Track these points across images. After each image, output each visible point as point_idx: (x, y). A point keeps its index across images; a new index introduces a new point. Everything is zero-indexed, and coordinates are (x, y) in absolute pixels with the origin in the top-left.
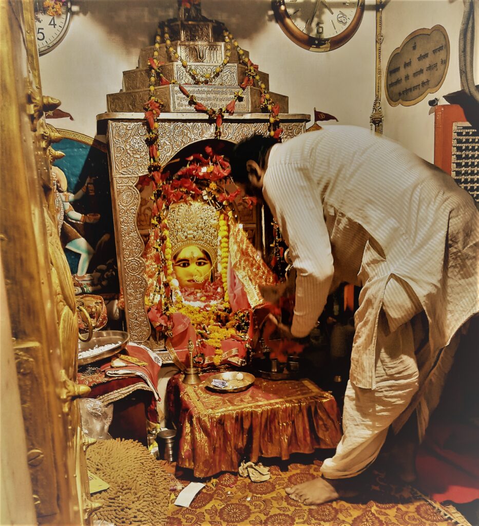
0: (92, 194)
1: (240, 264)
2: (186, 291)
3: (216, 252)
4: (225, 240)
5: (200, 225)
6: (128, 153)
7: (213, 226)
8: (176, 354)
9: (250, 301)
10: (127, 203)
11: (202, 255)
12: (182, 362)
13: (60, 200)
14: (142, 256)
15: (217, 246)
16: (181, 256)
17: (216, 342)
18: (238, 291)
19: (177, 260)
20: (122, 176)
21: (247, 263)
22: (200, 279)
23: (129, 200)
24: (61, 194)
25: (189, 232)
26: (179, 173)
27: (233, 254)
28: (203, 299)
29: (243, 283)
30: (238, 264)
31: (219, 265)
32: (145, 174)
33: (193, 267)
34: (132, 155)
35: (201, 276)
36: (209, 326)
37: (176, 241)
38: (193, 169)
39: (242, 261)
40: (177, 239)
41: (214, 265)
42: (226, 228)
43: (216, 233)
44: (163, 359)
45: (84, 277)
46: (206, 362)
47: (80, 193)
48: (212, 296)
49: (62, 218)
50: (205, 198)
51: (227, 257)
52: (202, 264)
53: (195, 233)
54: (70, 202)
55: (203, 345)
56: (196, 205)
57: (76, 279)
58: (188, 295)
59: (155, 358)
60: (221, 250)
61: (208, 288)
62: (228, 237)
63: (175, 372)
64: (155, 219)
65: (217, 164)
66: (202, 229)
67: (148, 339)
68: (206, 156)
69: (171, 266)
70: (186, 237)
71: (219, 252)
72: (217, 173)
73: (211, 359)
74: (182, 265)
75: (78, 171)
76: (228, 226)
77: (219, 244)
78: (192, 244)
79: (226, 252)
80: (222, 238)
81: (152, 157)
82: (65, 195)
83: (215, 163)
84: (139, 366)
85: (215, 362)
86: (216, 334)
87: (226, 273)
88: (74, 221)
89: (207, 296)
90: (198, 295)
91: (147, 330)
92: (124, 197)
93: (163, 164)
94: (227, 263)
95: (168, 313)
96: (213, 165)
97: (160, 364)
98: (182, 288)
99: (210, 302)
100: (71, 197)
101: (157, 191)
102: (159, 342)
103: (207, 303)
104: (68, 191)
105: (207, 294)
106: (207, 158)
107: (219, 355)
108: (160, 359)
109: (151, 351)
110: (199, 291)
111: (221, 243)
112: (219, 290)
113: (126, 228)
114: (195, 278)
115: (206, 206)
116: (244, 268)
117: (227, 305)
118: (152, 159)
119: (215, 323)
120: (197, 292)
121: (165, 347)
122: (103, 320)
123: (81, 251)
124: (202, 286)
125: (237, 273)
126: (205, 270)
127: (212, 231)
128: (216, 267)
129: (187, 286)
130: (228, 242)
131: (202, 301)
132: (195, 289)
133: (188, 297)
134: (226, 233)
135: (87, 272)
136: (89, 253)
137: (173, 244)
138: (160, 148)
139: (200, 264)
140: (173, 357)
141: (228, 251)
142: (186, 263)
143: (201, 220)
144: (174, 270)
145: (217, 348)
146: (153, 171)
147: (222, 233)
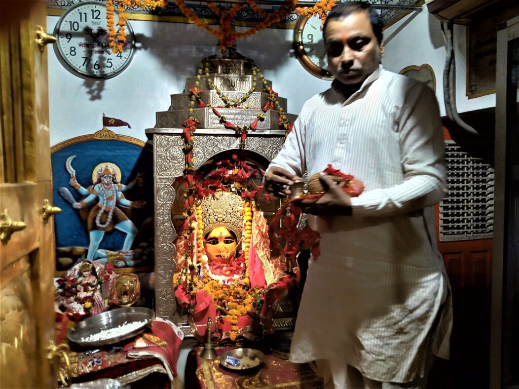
0: (141, 185)
1: (260, 246)
2: (214, 265)
3: (241, 233)
4: (249, 223)
5: (229, 210)
6: (168, 159)
7: (239, 212)
8: (197, 329)
9: (267, 279)
10: (163, 199)
11: (229, 235)
12: (202, 337)
13: (114, 189)
14: (173, 242)
15: (242, 227)
16: (212, 235)
17: (233, 319)
18: (257, 269)
19: (208, 238)
20: (161, 177)
21: (266, 245)
22: (226, 255)
23: (165, 196)
24: (116, 185)
25: (219, 216)
26: (210, 175)
27: (255, 236)
28: (228, 273)
29: (262, 262)
30: (258, 245)
31: (243, 244)
32: (180, 175)
33: (221, 245)
34: (171, 160)
35: (228, 252)
36: (228, 303)
37: (208, 222)
38: (221, 172)
39: (262, 243)
40: (209, 221)
41: (239, 243)
42: (250, 213)
43: (242, 217)
44: (186, 333)
45: (128, 252)
46: (223, 337)
47: (131, 184)
48: (235, 270)
49: (114, 204)
50: (233, 190)
51: (250, 238)
52: (229, 242)
53: (224, 217)
54: (122, 192)
55: (221, 321)
56: (227, 194)
57: (121, 254)
58: (215, 269)
59: (179, 332)
60: (245, 231)
61: (233, 263)
62: (251, 221)
63: (195, 344)
64: (186, 212)
65: (241, 168)
66: (230, 214)
67: (174, 315)
68: (233, 161)
69: (203, 244)
70: (217, 220)
71: (244, 233)
72: (241, 176)
73: (228, 334)
74: (212, 242)
75: (131, 167)
76: (252, 212)
77: (243, 226)
78: (221, 226)
79: (249, 233)
80: (247, 222)
81: (187, 163)
82: (119, 186)
83: (240, 167)
84: (159, 346)
85: (231, 338)
86: (234, 311)
87: (248, 252)
88: (124, 207)
89: (231, 271)
90: (224, 269)
91: (173, 306)
92: (162, 194)
93: (195, 168)
94: (249, 243)
95: (192, 293)
96: (238, 168)
97: (182, 338)
98: (211, 262)
99: (233, 276)
100: (124, 187)
101: (190, 190)
102: (183, 317)
103: (230, 278)
104: (122, 182)
105: (231, 268)
106: (233, 164)
107: (235, 331)
108: (182, 333)
109: (175, 325)
110: (225, 265)
111: (245, 225)
112: (242, 265)
113: (161, 219)
114: (222, 254)
115: (234, 196)
116: (263, 249)
117: (246, 280)
118: (187, 165)
119: (234, 300)
120: (223, 266)
121: (188, 322)
122: (136, 296)
123: (127, 230)
124: (228, 261)
125: (258, 253)
126: (232, 247)
127: (238, 215)
128: (241, 245)
129: (215, 260)
130: (251, 226)
131: (226, 275)
132: (221, 264)
133: (215, 271)
134: (250, 218)
135: (132, 248)
136: (133, 232)
137: (206, 225)
138: (194, 155)
139: (227, 242)
140: (193, 331)
141: (251, 233)
142: (215, 241)
143: (230, 207)
144: (204, 247)
145: (233, 324)
146: (187, 174)
147: (247, 217)
